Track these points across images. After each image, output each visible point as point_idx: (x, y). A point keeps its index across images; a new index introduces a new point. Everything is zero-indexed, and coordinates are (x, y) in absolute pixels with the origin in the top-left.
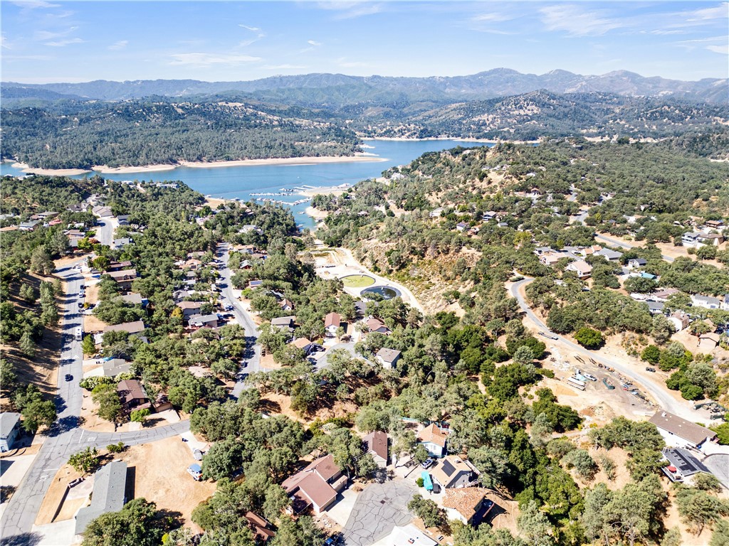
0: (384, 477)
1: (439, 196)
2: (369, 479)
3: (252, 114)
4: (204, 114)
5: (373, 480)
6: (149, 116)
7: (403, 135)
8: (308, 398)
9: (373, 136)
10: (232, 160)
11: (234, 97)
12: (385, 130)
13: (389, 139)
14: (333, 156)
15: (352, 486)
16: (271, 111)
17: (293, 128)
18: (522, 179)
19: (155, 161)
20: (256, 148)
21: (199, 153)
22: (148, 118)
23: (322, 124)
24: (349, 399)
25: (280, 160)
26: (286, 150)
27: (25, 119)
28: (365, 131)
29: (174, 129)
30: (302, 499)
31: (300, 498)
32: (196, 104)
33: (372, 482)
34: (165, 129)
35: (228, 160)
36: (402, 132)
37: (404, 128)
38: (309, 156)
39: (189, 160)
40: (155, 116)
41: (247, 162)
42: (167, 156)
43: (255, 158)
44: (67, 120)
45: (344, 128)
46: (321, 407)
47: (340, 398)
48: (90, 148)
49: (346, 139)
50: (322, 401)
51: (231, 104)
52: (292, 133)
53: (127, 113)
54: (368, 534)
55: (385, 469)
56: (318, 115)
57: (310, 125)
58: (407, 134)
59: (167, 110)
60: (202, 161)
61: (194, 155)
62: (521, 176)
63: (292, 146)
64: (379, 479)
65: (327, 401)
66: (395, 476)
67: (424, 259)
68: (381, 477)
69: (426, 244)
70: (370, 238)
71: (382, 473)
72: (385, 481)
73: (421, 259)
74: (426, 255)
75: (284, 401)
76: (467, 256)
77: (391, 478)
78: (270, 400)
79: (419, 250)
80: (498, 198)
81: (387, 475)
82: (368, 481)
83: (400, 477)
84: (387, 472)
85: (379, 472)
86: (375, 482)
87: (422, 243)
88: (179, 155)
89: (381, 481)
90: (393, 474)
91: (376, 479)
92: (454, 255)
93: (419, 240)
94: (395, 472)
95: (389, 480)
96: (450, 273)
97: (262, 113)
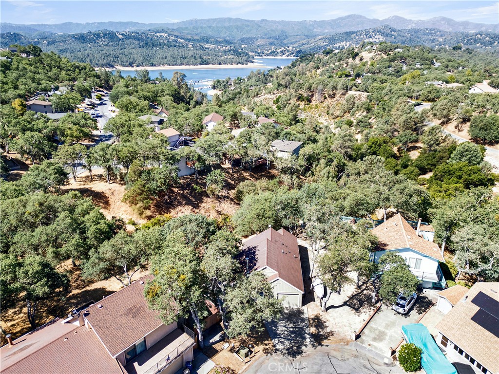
3: (173, 40)
4: (138, 39)
6: (98, 40)
7: (283, 54)
8: (153, 185)
9: (261, 56)
10: (155, 66)
11: (161, 29)
12: (270, 51)
13: (273, 57)
14: (232, 64)
15: (209, 366)
16: (188, 39)
17: (202, 48)
18: (390, 54)
20: (174, 58)
21: (130, 61)
22: (97, 41)
23: (224, 47)
25: (192, 67)
26: (196, 60)
28: (256, 52)
29: (115, 47)
32: (133, 33)
33: (267, 351)
34: (108, 48)
35: (152, 66)
36: (283, 53)
37: (285, 49)
38: (213, 64)
39: (123, 66)
40: (102, 40)
41: (167, 68)
42: (105, 61)
43: (173, 65)
44: (39, 43)
45: (240, 50)
46: (180, 204)
47: (213, 194)
49: (241, 55)
50: (184, 197)
51: (158, 34)
52: (201, 51)
53: (82, 38)
56: (221, 42)
57: (215, 48)
58: (287, 54)
59: (111, 36)
60: (133, 67)
61: (127, 62)
62: (390, 53)
63: (201, 58)
64: (287, 343)
65: (190, 195)
66: (329, 333)
67: (311, 104)
68: (290, 335)
69: (312, 90)
70: (259, 96)
71: (291, 325)
72: (303, 348)
73: (308, 105)
74: (313, 101)
75: (116, 192)
76: (355, 96)
77: (318, 339)
78: (93, 189)
79: (306, 96)
80: (373, 65)
81: (306, 331)
82: (256, 349)
83: (342, 335)
84: (306, 322)
85: (283, 320)
86: (276, 352)
87: (309, 89)
88: (115, 62)
89: (293, 350)
90: (323, 329)
91: (277, 342)
92: (340, 98)
93: (307, 85)
94: (325, 320)
95: (313, 346)
96: (338, 113)
97: (181, 40)
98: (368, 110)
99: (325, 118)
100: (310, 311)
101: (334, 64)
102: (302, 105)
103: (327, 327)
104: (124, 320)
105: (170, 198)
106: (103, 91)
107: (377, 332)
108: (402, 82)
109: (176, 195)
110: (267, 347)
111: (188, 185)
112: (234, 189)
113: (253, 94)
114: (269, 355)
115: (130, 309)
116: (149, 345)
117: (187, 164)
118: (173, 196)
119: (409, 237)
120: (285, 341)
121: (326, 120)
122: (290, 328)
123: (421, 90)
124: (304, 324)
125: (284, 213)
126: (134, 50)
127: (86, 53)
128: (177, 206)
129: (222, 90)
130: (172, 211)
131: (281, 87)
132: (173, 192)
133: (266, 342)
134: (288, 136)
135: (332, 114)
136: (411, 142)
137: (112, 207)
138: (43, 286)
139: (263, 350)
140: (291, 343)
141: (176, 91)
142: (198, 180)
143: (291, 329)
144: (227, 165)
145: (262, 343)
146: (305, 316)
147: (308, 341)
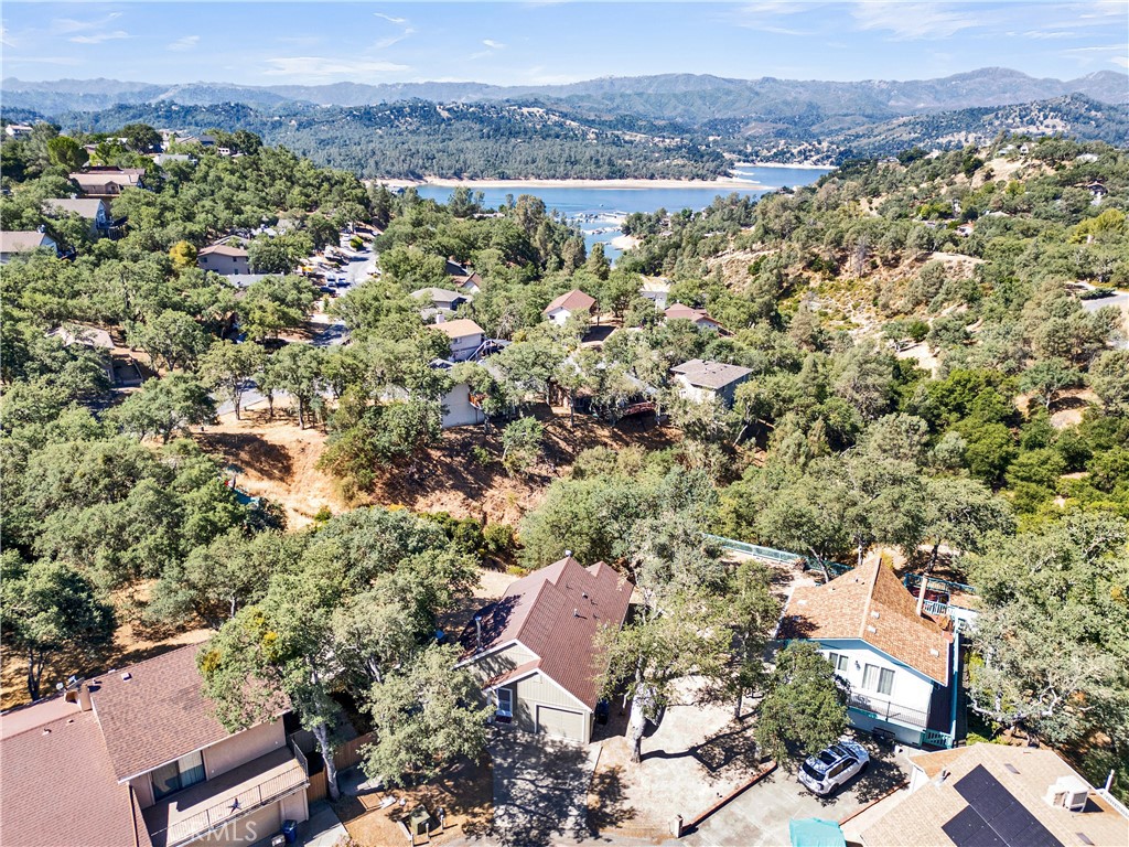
0: (556, 806)
1: (873, 206)
3: (555, 124)
4: (481, 121)
5: (482, 813)
6: (399, 121)
7: (806, 159)
8: (383, 440)
9: (753, 161)
10: (509, 179)
11: (532, 100)
12: (775, 150)
13: (781, 165)
14: (679, 179)
16: (588, 121)
17: (617, 142)
18: (1064, 167)
19: (388, 172)
20: (551, 162)
21: (458, 166)
22: (396, 123)
23: (667, 141)
25: (588, 183)
26: (599, 167)
27: (222, 118)
28: (740, 153)
29: (431, 137)
32: (471, 106)
34: (417, 138)
35: (503, 178)
36: (805, 155)
37: (811, 148)
38: (636, 178)
39: (442, 176)
40: (406, 121)
41: (534, 183)
42: (406, 166)
43: (547, 178)
44: (281, 124)
45: (704, 147)
46: (440, 486)
49: (704, 158)
50: (450, 470)
51: (525, 110)
52: (614, 147)
53: (367, 117)
55: (580, 756)
56: (663, 129)
57: (647, 142)
58: (814, 158)
59: (425, 112)
60: (461, 179)
61: (450, 168)
62: (1063, 163)
63: (611, 163)
64: (522, 820)
65: (466, 469)
66: (625, 812)
67: (838, 278)
68: (536, 804)
69: (844, 245)
70: (720, 254)
71: (548, 781)
72: (554, 835)
73: (830, 280)
74: (843, 272)
75: (311, 447)
76: (946, 265)
77: (595, 822)
78: (265, 438)
79: (827, 259)
80: (1013, 191)
81: (575, 801)
82: (450, 819)
83: (654, 821)
84: (583, 781)
85: (533, 769)
86: (490, 835)
87: (837, 242)
88: (426, 168)
89: (528, 836)
90: (616, 801)
91: (500, 812)
92: (912, 268)
93: (831, 234)
94: (628, 783)
95: (577, 836)
96: (899, 304)
97: (573, 123)
98: (972, 300)
99: (868, 315)
100: (605, 755)
101: (917, 186)
102: (816, 279)
103: (626, 798)
104: (165, 711)
105: (420, 471)
106: (371, 232)
107: (740, 827)
108: (1076, 237)
109: (435, 466)
110: (475, 820)
111: (465, 446)
112: (569, 463)
113: (707, 249)
114: (474, 837)
115: (186, 692)
116: (211, 771)
117: (470, 400)
118: (427, 467)
119: (874, 614)
120: (520, 815)
121: (869, 318)
122: (542, 787)
123: (1115, 260)
124: (576, 783)
125: (616, 526)
126: (468, 143)
127: (370, 148)
128: (433, 490)
129: (645, 237)
130: (420, 498)
131: (772, 236)
132: (428, 458)
133: (477, 810)
134: (725, 352)
135: (885, 306)
136: (1066, 387)
137: (296, 478)
138: (47, 620)
139: (464, 826)
140: (530, 822)
141: (519, 237)
142: (489, 437)
143: (544, 791)
144: (564, 409)
145: (466, 812)
146: (588, 766)
147: (570, 823)
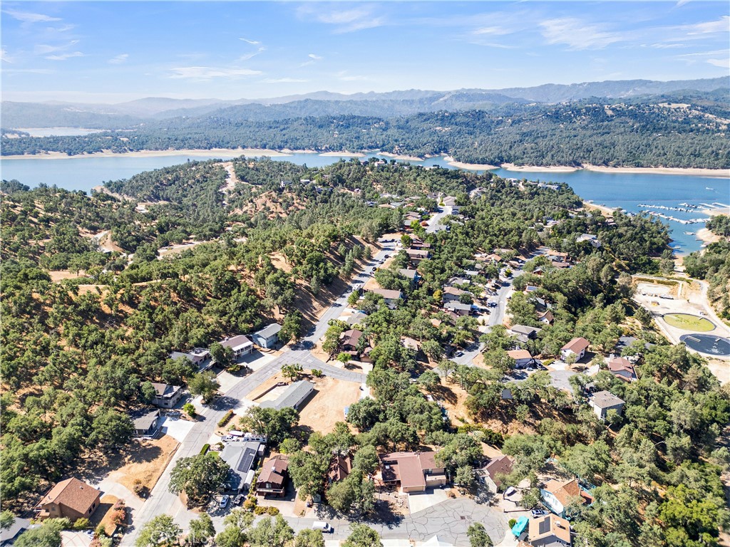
0: (486, 500)
2: (471, 493)
3: (695, 117)
4: (635, 116)
5: (473, 496)
6: (576, 118)
8: (481, 402)
10: (642, 166)
11: (682, 97)
15: (448, 490)
16: (725, 113)
19: (559, 162)
20: (678, 154)
21: (606, 158)
22: (574, 120)
24: (533, 425)
27: (470, 119)
29: (595, 131)
30: (394, 472)
31: (394, 470)
32: (631, 105)
33: (470, 497)
35: (638, 166)
39: (594, 164)
40: (581, 118)
41: (661, 170)
42: (571, 158)
43: (673, 167)
44: (502, 121)
47: (520, 418)
48: (507, 147)
51: (674, 106)
53: (556, 116)
54: (424, 531)
55: (494, 494)
59: (596, 113)
60: (607, 166)
61: (601, 159)
64: (479, 499)
65: (505, 415)
72: (484, 504)
75: (463, 396)
78: (451, 390)
81: (489, 500)
82: (467, 495)
83: (501, 509)
85: (484, 493)
86: (473, 499)
88: (585, 158)
89: (479, 502)
91: (476, 497)
94: (500, 501)
97: (710, 116)
100: (498, 496)
103: (498, 504)
104: (428, 461)
106: (518, 260)
109: (496, 411)
112: (540, 420)
116: (433, 472)
124: (491, 498)
126: (620, 137)
127: (551, 144)
128: (494, 418)
129: (721, 234)
130: (490, 420)
137: (458, 405)
141: (587, 278)
143: (485, 497)
146: (494, 496)
147: (487, 503)
